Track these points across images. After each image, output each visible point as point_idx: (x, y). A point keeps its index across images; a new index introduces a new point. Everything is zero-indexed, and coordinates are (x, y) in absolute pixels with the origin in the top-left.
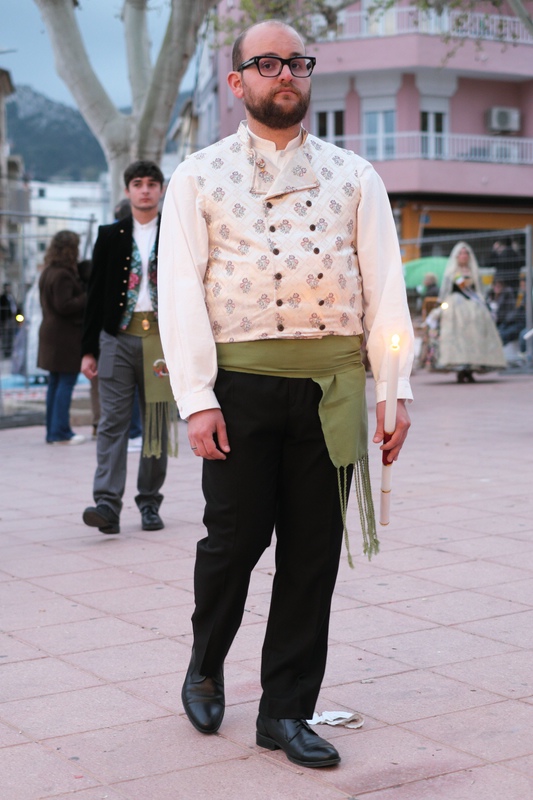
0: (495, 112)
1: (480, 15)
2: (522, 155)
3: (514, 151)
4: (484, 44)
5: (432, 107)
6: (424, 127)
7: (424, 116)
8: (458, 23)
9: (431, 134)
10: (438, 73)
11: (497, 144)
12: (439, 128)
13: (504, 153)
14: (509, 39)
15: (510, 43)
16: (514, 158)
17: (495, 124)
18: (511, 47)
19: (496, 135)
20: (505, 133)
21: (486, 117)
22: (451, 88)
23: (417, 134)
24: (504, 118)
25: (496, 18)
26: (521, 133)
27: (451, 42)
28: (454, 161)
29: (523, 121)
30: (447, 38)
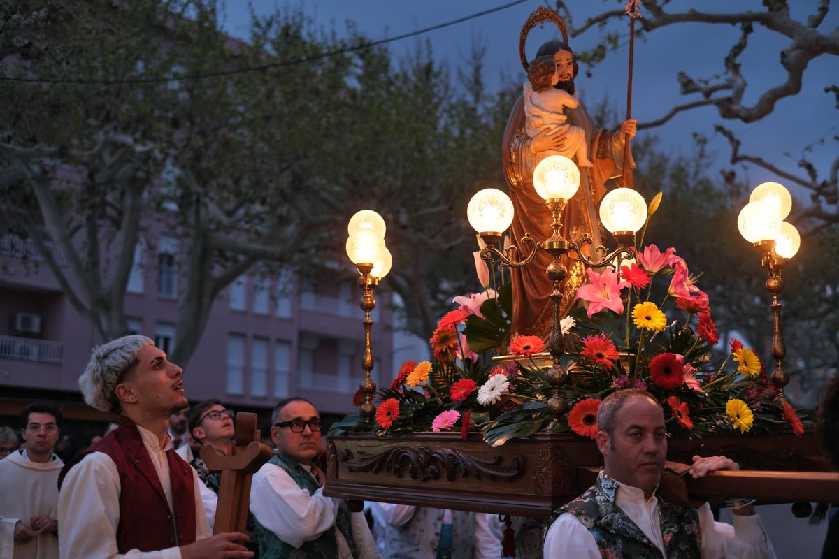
0: (20, 316)
2: (40, 354)
3: (35, 350)
11: (19, 343)
13: (25, 352)
16: (34, 357)
17: (19, 327)
19: (19, 336)
20: (27, 335)
21: (12, 320)
24: (27, 322)
26: (41, 336)
29: (43, 325)
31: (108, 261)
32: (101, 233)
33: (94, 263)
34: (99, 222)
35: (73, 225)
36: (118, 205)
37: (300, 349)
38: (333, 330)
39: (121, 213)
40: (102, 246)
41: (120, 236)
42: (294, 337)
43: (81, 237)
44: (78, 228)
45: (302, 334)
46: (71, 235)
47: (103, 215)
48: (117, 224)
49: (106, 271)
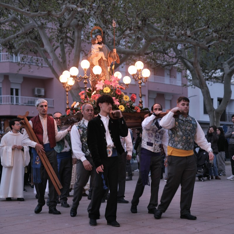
0: (36, 89)
1: (30, 57)
4: (31, 66)
5: (14, 87)
6: (12, 94)
7: (12, 90)
8: (23, 59)
9: (14, 96)
10: (16, 75)
12: (17, 94)
14: (40, 65)
15: (40, 66)
17: (36, 93)
18: (40, 67)
19: (36, 97)
20: (40, 96)
21: (33, 91)
22: (21, 81)
23: (10, 96)
24: (39, 91)
25: (35, 57)
26: (45, 96)
27: (20, 65)
28: (23, 105)
29: (45, 92)
30: (19, 64)
31: (69, 61)
32: (66, 50)
33: (64, 62)
34: (65, 45)
35: (55, 47)
36: (72, 38)
37: (149, 98)
38: (162, 90)
39: (74, 41)
40: (67, 55)
41: (74, 51)
42: (146, 93)
43: (58, 51)
44: (57, 47)
45: (149, 92)
46: (55, 50)
47: (66, 42)
48: (72, 46)
49: (69, 65)
